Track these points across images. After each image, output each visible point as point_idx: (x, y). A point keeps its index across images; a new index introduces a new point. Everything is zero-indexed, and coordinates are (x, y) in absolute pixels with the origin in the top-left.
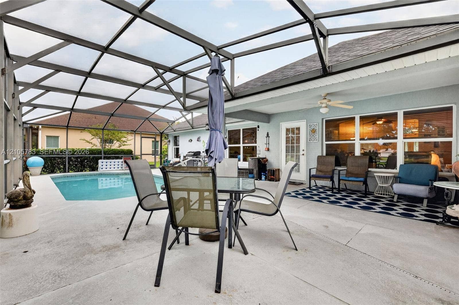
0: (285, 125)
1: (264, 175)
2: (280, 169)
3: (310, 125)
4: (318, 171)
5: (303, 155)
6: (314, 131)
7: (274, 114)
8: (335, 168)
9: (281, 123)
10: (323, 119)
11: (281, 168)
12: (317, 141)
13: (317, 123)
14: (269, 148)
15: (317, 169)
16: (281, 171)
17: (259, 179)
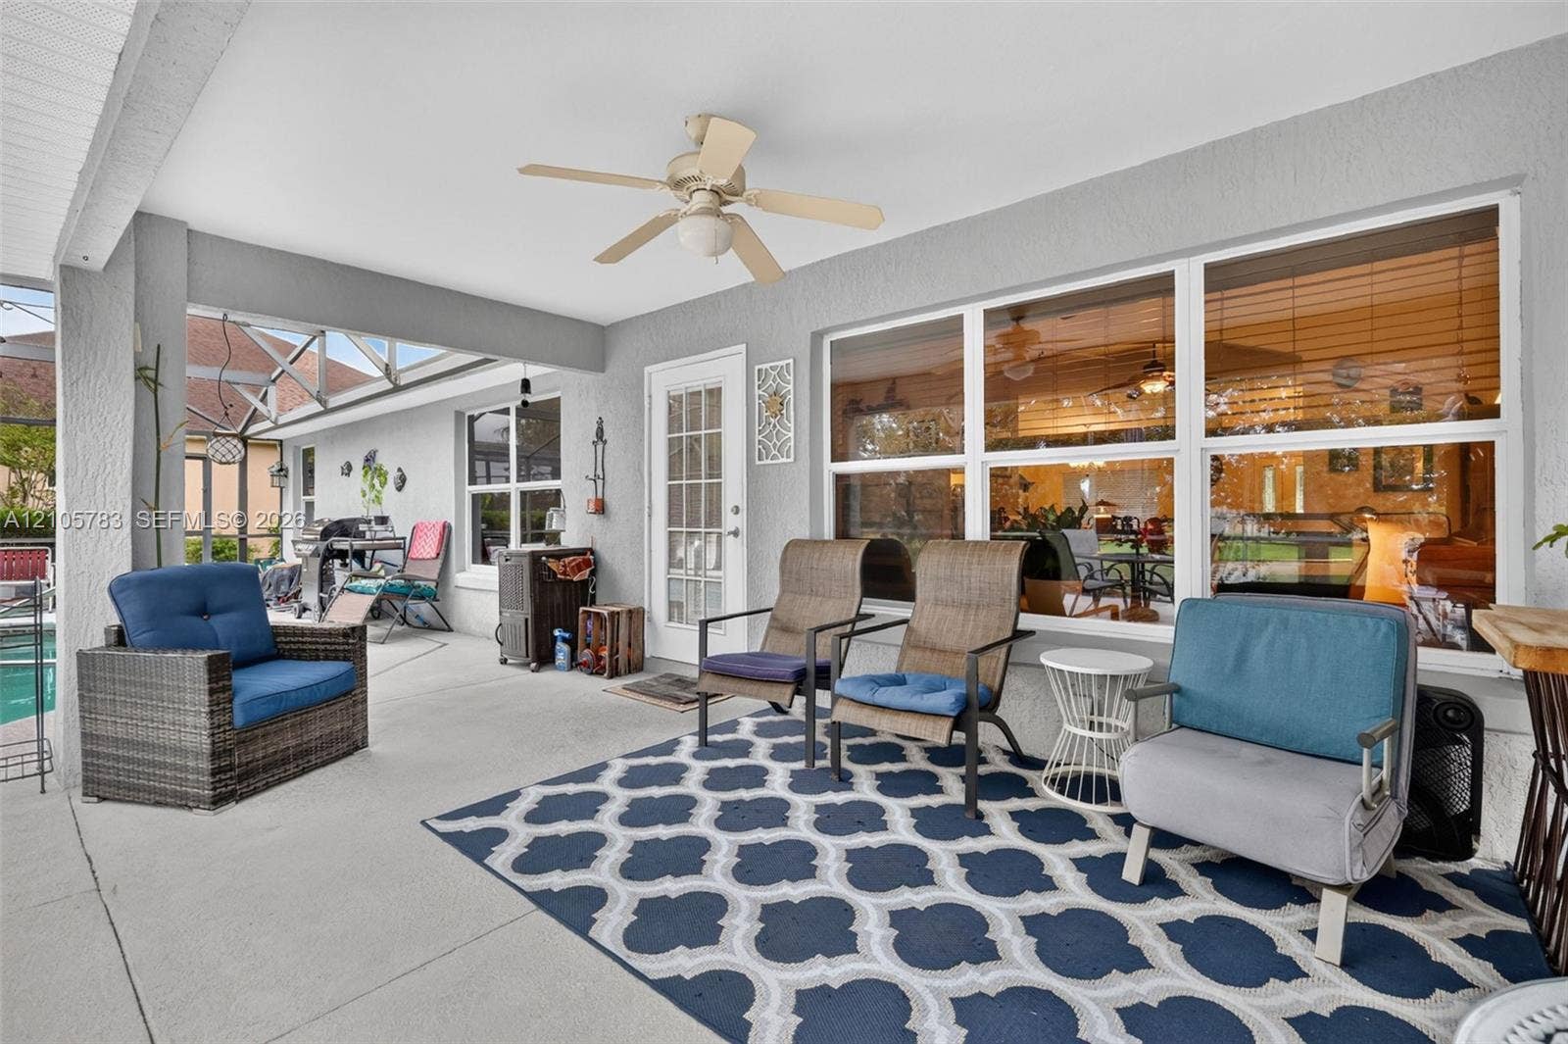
0: (665, 379)
1: (565, 640)
2: (646, 607)
3: (759, 370)
4: (777, 628)
5: (736, 533)
6: (777, 403)
7: (618, 323)
8: (865, 609)
9: (647, 369)
10: (817, 337)
11: (650, 605)
12: (791, 460)
13: (791, 361)
14: (607, 499)
15: (773, 618)
16: (650, 620)
17: (533, 665)
